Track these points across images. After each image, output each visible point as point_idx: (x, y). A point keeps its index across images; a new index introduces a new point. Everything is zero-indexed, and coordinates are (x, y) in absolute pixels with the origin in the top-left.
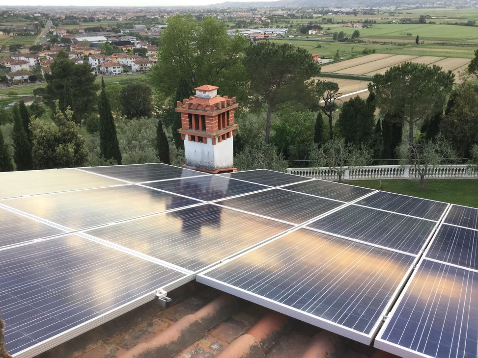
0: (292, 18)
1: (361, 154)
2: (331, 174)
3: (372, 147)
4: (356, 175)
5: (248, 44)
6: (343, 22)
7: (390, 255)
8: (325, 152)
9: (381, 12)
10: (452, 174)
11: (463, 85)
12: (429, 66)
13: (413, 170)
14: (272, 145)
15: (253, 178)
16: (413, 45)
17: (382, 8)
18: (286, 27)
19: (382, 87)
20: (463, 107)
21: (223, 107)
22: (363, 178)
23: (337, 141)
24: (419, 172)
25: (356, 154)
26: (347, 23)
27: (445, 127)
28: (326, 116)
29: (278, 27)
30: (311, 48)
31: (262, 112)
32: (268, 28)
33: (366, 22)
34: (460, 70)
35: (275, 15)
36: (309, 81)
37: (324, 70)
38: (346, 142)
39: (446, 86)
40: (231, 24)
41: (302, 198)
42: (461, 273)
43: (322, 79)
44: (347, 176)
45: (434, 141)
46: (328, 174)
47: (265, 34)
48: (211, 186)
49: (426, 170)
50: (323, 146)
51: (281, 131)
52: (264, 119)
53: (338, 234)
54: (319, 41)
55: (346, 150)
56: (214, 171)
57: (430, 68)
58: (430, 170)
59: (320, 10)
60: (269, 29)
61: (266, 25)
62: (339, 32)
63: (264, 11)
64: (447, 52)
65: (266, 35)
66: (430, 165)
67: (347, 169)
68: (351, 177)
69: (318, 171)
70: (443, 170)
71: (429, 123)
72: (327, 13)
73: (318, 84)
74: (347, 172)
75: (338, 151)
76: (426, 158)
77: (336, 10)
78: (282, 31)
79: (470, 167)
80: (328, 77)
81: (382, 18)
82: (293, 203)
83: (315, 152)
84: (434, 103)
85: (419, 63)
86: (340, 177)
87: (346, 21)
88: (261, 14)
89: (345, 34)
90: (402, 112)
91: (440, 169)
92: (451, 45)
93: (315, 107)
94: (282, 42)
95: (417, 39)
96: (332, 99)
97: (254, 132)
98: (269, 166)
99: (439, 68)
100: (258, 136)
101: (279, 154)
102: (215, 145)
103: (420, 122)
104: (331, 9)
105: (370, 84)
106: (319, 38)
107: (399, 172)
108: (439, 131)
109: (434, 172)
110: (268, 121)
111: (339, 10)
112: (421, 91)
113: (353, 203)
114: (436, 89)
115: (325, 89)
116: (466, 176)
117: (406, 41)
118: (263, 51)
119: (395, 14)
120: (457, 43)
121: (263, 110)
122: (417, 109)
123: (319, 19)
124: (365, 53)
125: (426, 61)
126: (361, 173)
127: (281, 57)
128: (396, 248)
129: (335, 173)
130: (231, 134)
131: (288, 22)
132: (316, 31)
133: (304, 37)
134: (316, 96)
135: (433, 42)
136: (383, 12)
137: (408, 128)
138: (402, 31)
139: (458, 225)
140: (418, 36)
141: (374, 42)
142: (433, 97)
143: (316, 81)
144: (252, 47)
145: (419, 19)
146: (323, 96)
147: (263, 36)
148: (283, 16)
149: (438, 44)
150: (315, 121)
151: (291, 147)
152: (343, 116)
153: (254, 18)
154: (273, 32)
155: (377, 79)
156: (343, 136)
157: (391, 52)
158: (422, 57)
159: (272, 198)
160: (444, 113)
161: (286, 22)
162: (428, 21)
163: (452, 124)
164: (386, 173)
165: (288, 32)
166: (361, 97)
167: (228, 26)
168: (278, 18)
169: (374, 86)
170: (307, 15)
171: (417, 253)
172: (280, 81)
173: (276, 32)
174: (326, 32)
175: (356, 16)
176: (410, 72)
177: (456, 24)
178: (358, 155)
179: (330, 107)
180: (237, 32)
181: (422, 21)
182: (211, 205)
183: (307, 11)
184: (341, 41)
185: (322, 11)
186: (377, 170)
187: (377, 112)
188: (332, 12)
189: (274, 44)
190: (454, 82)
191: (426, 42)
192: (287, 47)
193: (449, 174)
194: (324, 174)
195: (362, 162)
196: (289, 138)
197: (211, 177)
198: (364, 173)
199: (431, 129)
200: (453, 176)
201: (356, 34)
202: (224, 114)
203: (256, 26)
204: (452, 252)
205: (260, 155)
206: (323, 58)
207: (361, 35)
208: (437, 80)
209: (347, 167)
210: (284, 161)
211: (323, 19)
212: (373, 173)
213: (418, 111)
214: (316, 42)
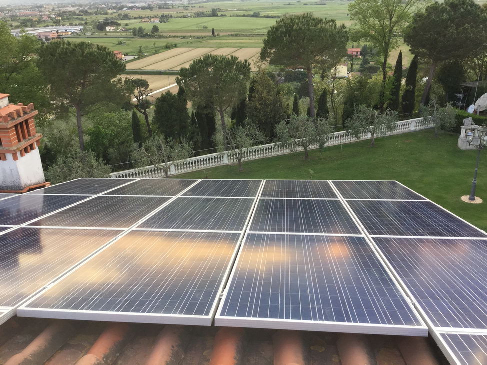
0: (85, 15)
1: (182, 148)
2: (157, 171)
3: (191, 139)
4: (181, 169)
5: (39, 44)
6: (140, 18)
7: (219, 237)
8: (147, 150)
9: (175, 7)
10: (263, 154)
11: (259, 72)
12: (227, 57)
13: (230, 155)
14: (88, 151)
15: (70, 189)
16: (210, 38)
17: (176, 2)
18: (80, 25)
19: (189, 80)
20: (262, 92)
21: (19, 116)
22: (188, 170)
23: (157, 138)
24: (236, 156)
25: (178, 148)
26: (144, 18)
27: (250, 113)
28: (142, 115)
29: (71, 25)
30: (111, 45)
31: (70, 117)
32: (59, 26)
33: (163, 17)
34: (254, 59)
35: (66, 12)
36: (116, 79)
37: (129, 67)
38: (166, 138)
39: (245, 75)
40: (14, 24)
41: (128, 201)
42: (279, 239)
43: (128, 77)
44: (173, 172)
45: (244, 127)
46: (154, 172)
47: (57, 33)
48: (21, 207)
49: (242, 154)
50: (143, 145)
51: (96, 136)
52: (74, 124)
53: (169, 228)
54: (118, 38)
55: (167, 146)
56: (22, 190)
57: (228, 59)
58: (244, 153)
59: (114, 5)
60: (61, 27)
61: (57, 23)
62: (137, 28)
63: (51, 8)
64: (241, 43)
65: (59, 34)
66: (244, 149)
67: (171, 165)
68: (177, 171)
69: (143, 171)
70: (255, 151)
71: (237, 111)
72: (121, 8)
73: (125, 82)
74: (172, 168)
75: (160, 148)
76: (240, 142)
77: (130, 5)
78: (77, 29)
79: (276, 145)
80: (135, 74)
81: (177, 13)
82: (119, 207)
83: (137, 153)
84: (238, 91)
85: (218, 55)
86: (166, 173)
87: (143, 16)
88: (49, 12)
89: (144, 29)
90: (212, 103)
91: (253, 151)
92: (243, 36)
93: (128, 106)
94: (78, 41)
95: (213, 31)
96: (144, 97)
97: (64, 140)
98: (89, 174)
99: (236, 59)
100: (71, 144)
101: (99, 159)
102: (17, 161)
103: (229, 110)
104: (125, 4)
105: (177, 78)
106: (119, 35)
107: (219, 160)
108: (246, 117)
109: (249, 155)
110: (79, 127)
111: (133, 5)
112: (224, 81)
113: (179, 196)
114: (237, 78)
115: (134, 87)
116: (274, 153)
117: (203, 34)
118: (58, 51)
119: (189, 8)
120: (247, 34)
121: (70, 115)
122: (224, 98)
123: (114, 15)
124: (168, 48)
125: (224, 52)
126: (185, 167)
127: (80, 57)
128: (223, 230)
129: (160, 171)
130: (35, 145)
131: (82, 19)
132: (114, 28)
133: (102, 35)
134: (127, 95)
135: (227, 34)
136: (177, 7)
137: (220, 117)
138: (198, 24)
139: (272, 197)
140: (213, 29)
141: (174, 37)
142: (236, 86)
143: (123, 80)
144: (44, 47)
145: (211, 13)
146: (133, 94)
147: (55, 36)
148: (75, 13)
149: (232, 35)
150: (131, 120)
151: (111, 150)
152: (158, 112)
153: (41, 16)
154: (66, 30)
155: (183, 73)
156: (162, 132)
157: (191, 45)
158: (220, 49)
159: (95, 207)
160: (247, 100)
161: (79, 19)
162: (219, 14)
163: (256, 109)
164: (208, 162)
165: (84, 29)
166: (171, 92)
167: (11, 26)
168: (70, 15)
169: (182, 80)
170: (101, 11)
171: (241, 230)
172: (85, 82)
173: (69, 31)
174: (124, 28)
175: (151, 11)
176: (212, 64)
177: (244, 16)
178: (179, 149)
179: (144, 105)
180: (23, 32)
181: (214, 14)
182: (24, 228)
183: (100, 7)
184: (141, 37)
185: (115, 7)
186: (199, 160)
187: (189, 105)
188: (126, 7)
189: (68, 43)
190: (251, 71)
191: (221, 34)
192: (84, 46)
193: (261, 154)
194: (150, 174)
195: (184, 156)
196: (106, 142)
197: (19, 197)
198: (188, 166)
199: (239, 115)
200: (265, 155)
201: (155, 29)
202: (21, 124)
203: (45, 25)
204: (270, 222)
205: (77, 164)
206: (126, 55)
207: (160, 30)
208: (236, 70)
209: (171, 163)
210: (105, 167)
211: (119, 15)
212: (196, 164)
213: (225, 100)
214: (116, 39)
